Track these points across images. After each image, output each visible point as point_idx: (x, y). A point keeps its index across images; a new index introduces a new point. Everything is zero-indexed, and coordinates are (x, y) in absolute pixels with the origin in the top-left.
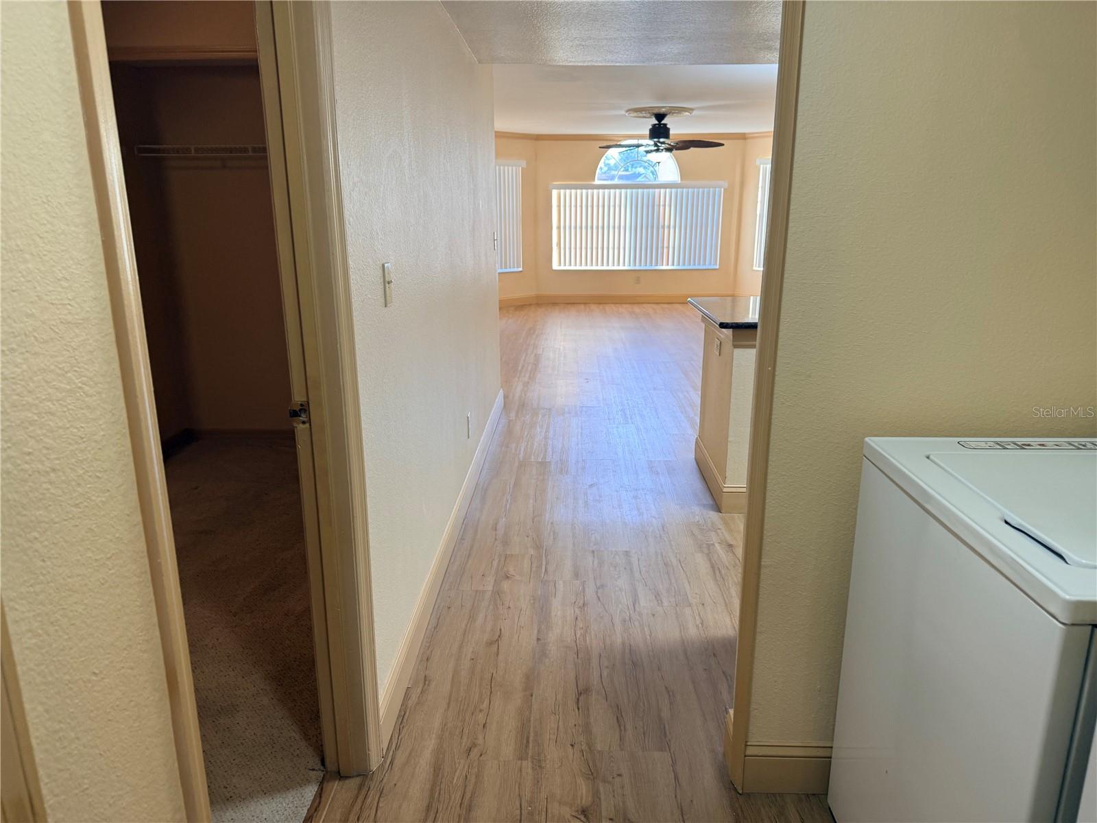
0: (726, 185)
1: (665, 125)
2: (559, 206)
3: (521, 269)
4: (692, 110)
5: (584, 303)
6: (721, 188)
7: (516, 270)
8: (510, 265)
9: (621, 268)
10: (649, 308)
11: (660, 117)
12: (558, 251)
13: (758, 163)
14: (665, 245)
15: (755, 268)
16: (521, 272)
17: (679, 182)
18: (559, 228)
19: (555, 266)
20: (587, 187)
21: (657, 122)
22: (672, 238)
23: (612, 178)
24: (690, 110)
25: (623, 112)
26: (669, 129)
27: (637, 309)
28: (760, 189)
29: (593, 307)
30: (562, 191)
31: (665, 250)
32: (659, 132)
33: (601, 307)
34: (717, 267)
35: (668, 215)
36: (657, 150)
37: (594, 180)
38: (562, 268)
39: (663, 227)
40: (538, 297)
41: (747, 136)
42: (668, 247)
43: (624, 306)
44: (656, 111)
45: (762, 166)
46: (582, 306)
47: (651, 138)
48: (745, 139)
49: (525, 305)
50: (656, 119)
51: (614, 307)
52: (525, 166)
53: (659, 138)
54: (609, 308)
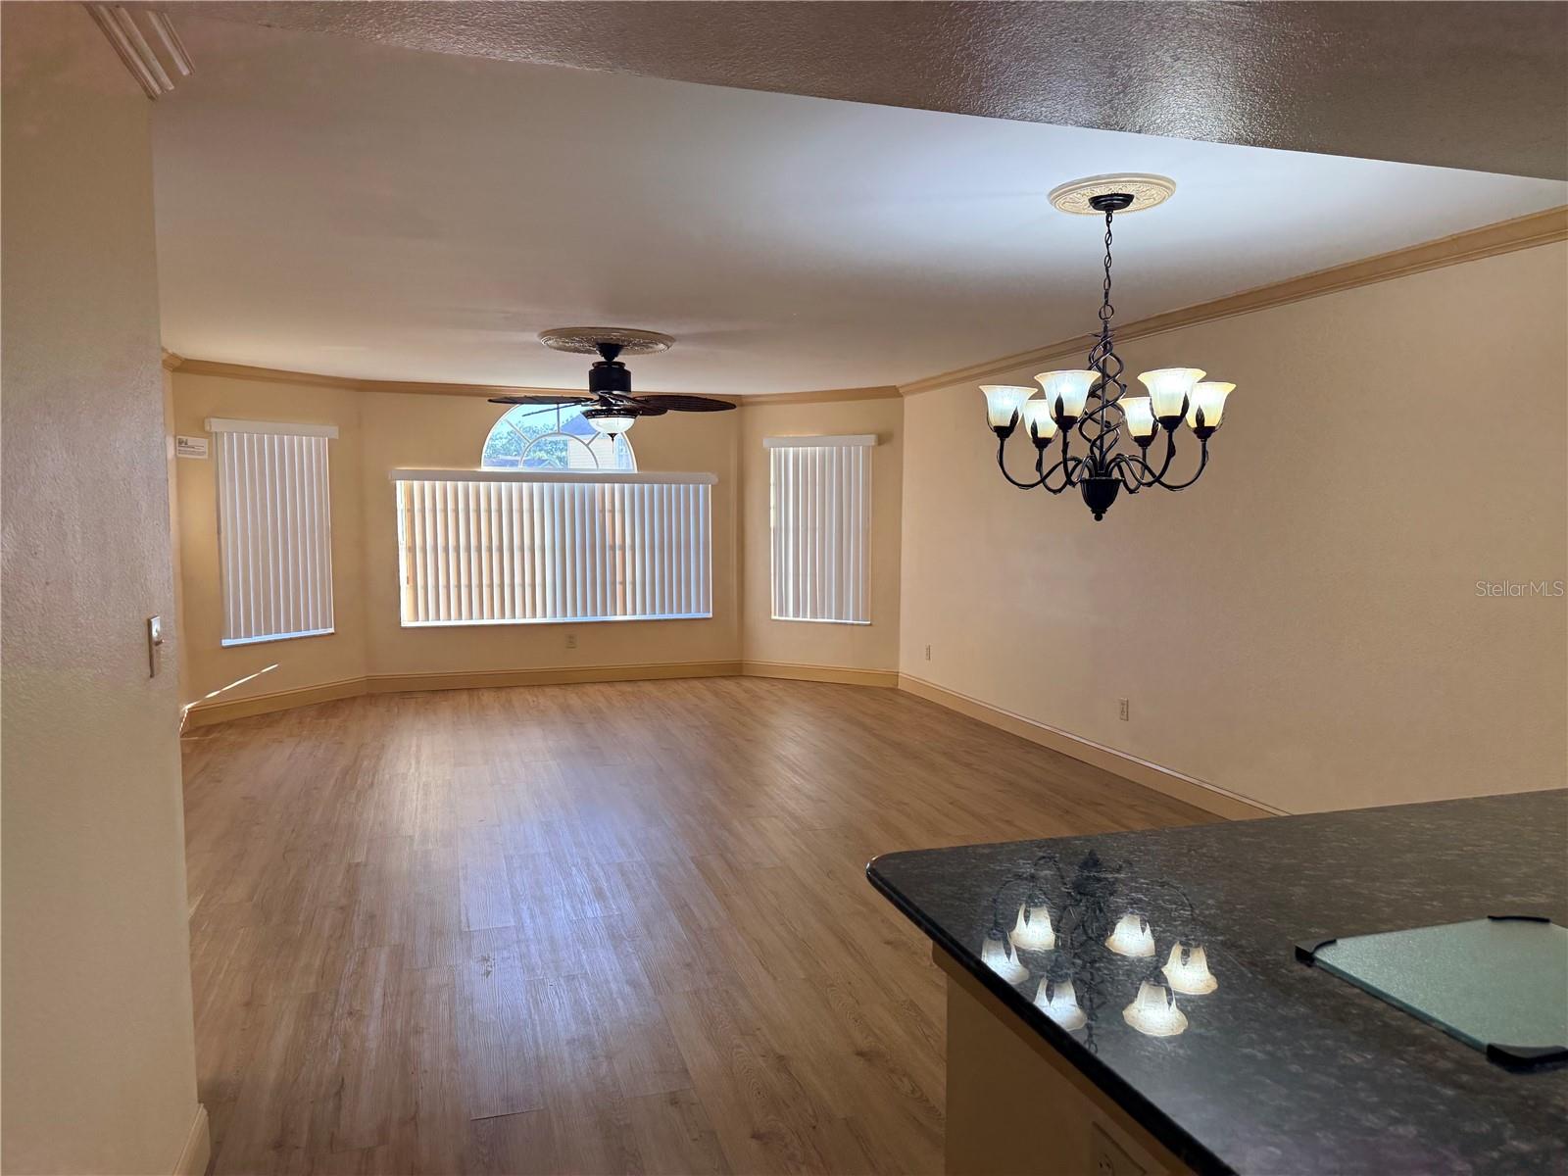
0: (715, 479)
1: (621, 365)
2: (411, 510)
3: (332, 630)
4: (672, 339)
6: (706, 483)
7: (321, 631)
8: (307, 623)
9: (539, 620)
10: (596, 695)
11: (610, 349)
12: (411, 592)
13: (766, 443)
14: (619, 578)
15: (773, 617)
16: (332, 634)
17: (636, 472)
18: (412, 549)
19: (407, 621)
20: (465, 477)
21: (603, 359)
22: (632, 568)
23: (513, 463)
24: (667, 340)
25: (534, 336)
26: (628, 374)
27: (573, 698)
28: (772, 487)
29: (487, 697)
30: (416, 484)
31: (619, 588)
32: (609, 377)
34: (710, 615)
35: (622, 529)
36: (609, 412)
37: (479, 465)
38: (421, 623)
39: (613, 548)
40: (370, 681)
41: (744, 400)
42: (624, 583)
43: (547, 690)
44: (601, 338)
45: (772, 449)
46: (464, 697)
47: (593, 389)
48: (742, 405)
49: (342, 700)
50: (603, 353)
51: (528, 696)
52: (336, 436)
53: (610, 388)
54: (522, 698)
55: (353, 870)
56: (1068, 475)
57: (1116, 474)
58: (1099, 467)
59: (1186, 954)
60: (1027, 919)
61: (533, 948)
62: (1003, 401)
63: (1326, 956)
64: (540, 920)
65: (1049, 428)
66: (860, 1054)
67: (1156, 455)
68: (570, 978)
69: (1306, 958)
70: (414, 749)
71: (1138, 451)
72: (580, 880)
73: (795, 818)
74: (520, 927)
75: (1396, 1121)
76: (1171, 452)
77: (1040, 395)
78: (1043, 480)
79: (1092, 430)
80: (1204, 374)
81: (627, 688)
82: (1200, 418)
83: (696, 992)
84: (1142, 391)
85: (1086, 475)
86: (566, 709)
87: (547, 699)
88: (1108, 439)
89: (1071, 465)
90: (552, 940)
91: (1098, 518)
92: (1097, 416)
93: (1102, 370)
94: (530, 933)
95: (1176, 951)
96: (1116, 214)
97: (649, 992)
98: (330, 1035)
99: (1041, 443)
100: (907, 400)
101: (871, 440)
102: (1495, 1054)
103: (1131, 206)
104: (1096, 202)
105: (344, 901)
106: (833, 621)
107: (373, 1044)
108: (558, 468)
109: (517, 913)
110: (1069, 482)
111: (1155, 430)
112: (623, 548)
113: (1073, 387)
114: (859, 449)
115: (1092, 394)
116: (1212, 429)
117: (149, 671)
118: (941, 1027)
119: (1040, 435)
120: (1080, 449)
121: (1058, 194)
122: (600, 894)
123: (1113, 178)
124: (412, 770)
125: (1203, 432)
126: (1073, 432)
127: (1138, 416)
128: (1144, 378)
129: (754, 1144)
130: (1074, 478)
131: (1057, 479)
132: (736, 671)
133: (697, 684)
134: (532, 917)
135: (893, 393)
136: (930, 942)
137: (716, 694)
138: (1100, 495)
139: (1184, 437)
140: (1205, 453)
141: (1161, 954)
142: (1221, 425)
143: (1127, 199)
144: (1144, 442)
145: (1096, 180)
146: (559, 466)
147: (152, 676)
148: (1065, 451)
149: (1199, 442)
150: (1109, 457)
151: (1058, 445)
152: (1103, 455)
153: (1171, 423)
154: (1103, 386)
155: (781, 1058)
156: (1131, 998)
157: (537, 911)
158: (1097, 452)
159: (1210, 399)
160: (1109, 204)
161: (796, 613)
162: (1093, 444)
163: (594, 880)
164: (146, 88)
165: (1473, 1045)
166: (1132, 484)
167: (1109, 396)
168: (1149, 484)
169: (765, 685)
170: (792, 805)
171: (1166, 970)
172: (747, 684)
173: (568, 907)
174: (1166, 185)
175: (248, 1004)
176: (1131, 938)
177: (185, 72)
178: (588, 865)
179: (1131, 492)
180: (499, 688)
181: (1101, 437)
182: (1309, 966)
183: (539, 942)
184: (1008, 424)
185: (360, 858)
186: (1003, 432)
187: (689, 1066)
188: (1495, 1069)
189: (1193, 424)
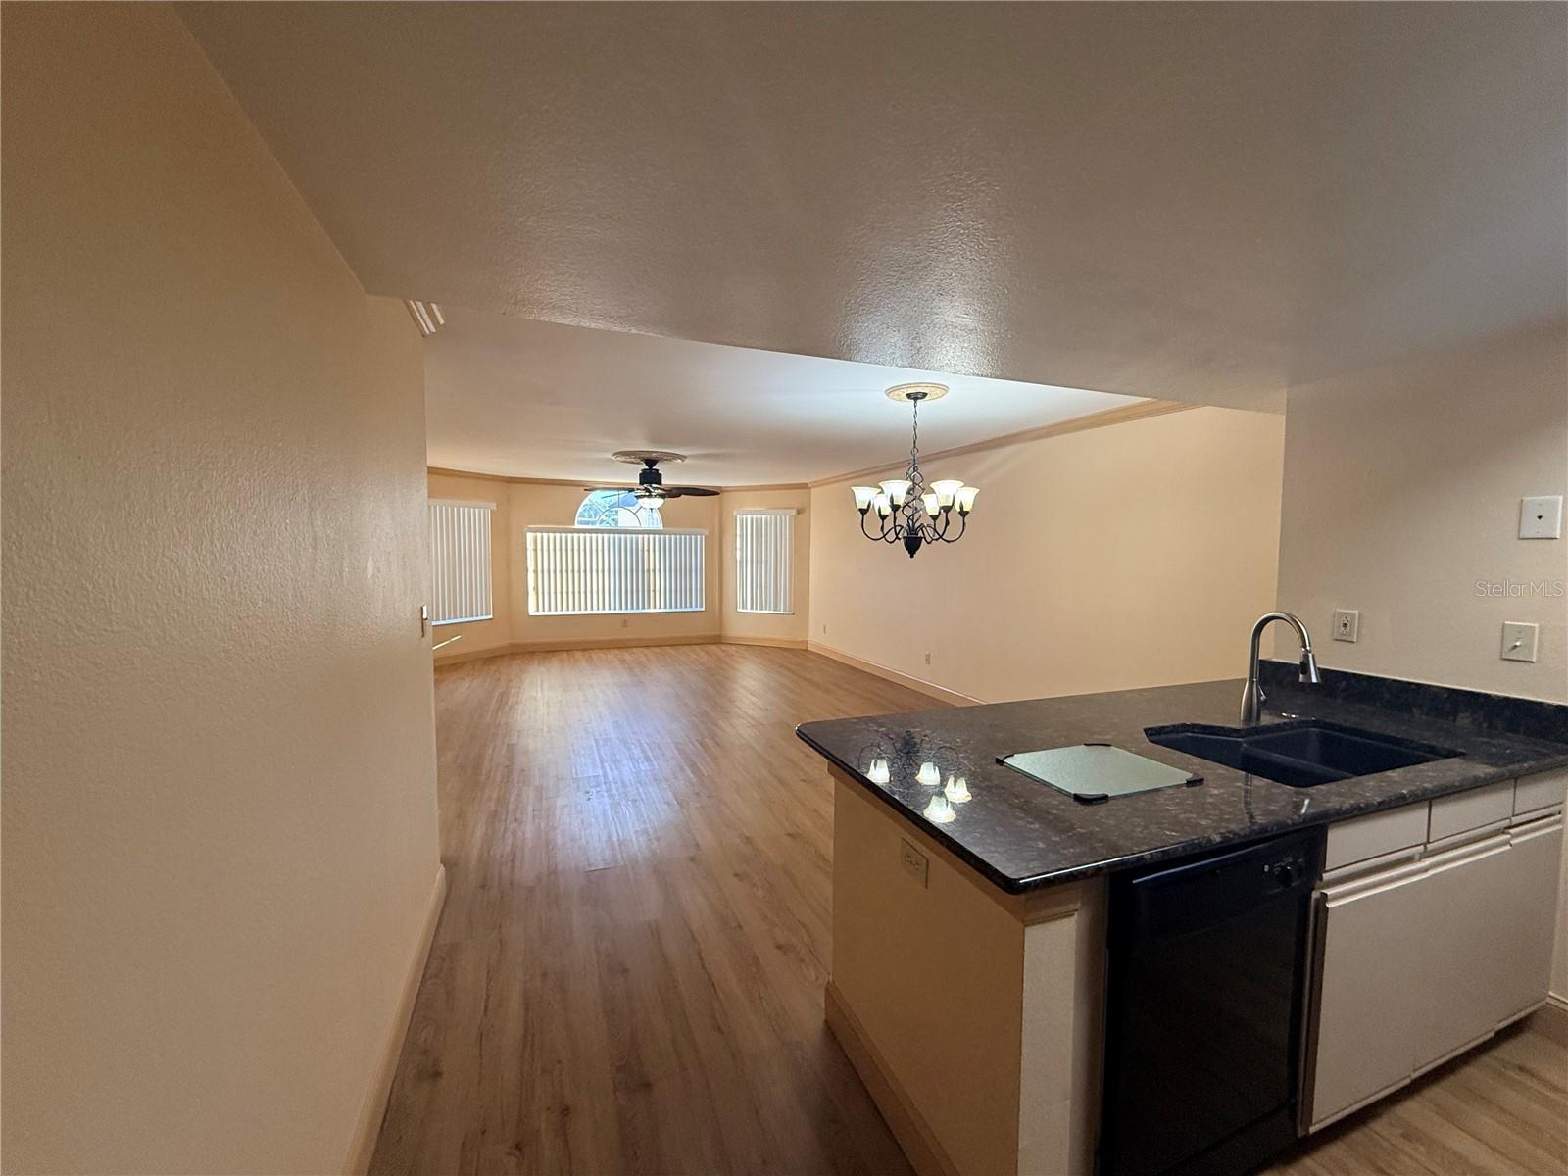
0: (706, 533)
1: (657, 471)
2: (535, 550)
3: (491, 617)
4: (685, 457)
5: (567, 651)
6: (701, 535)
7: (485, 618)
8: (477, 613)
9: (606, 611)
10: (639, 653)
11: (651, 462)
12: (535, 596)
13: (735, 514)
14: (652, 588)
15: (739, 610)
16: (491, 619)
17: (662, 528)
18: (536, 572)
19: (532, 612)
20: (566, 531)
21: (647, 468)
22: (659, 582)
23: (593, 523)
24: (682, 457)
25: (609, 455)
26: (661, 475)
27: (627, 655)
28: (738, 538)
29: (578, 654)
30: (539, 535)
31: (652, 594)
32: (650, 477)
33: (587, 653)
34: (703, 609)
35: (653, 560)
36: (650, 496)
37: (574, 524)
38: (540, 613)
39: (648, 571)
40: (512, 647)
41: (723, 489)
42: (654, 591)
43: (612, 651)
44: (646, 456)
45: (738, 516)
46: (565, 654)
47: (641, 483)
48: (722, 491)
49: (496, 656)
50: (647, 464)
51: (601, 654)
52: (494, 508)
53: (650, 483)
54: (596, 655)
55: (511, 748)
56: (897, 535)
57: (920, 534)
58: (912, 530)
59: (956, 781)
60: (875, 766)
61: (613, 785)
62: (864, 495)
63: (1009, 761)
64: (616, 772)
65: (887, 510)
66: (789, 835)
67: (940, 524)
68: (634, 801)
69: (1000, 762)
70: (539, 683)
71: (932, 522)
72: (636, 751)
73: (753, 719)
74: (605, 776)
75: (1032, 823)
76: (947, 524)
77: (882, 492)
78: (884, 536)
79: (909, 512)
80: (962, 484)
81: (657, 650)
82: (962, 507)
83: (702, 807)
84: (933, 491)
85: (906, 534)
86: (623, 661)
87: (612, 655)
88: (916, 516)
89: (898, 529)
90: (623, 783)
91: (912, 556)
92: (911, 504)
93: (913, 481)
94: (611, 778)
95: (951, 780)
96: (919, 401)
97: (678, 807)
98: (505, 832)
99: (883, 517)
100: (813, 490)
101: (793, 512)
102: (1077, 797)
103: (927, 398)
104: (909, 396)
105: (507, 763)
106: (772, 612)
107: (529, 835)
108: (613, 526)
109: (603, 768)
110: (897, 538)
111: (940, 512)
112: (654, 571)
113: (898, 489)
114: (786, 518)
115: (909, 493)
116: (968, 512)
117: (421, 634)
118: (832, 820)
119: (882, 513)
120: (902, 521)
121: (889, 392)
122: (647, 759)
123: (917, 385)
124: (539, 694)
125: (963, 513)
126: (899, 512)
127: (931, 504)
128: (933, 485)
129: (735, 880)
130: (900, 536)
131: (891, 536)
132: (718, 640)
133: (697, 647)
134: (612, 770)
135: (804, 486)
136: (827, 760)
137: (707, 653)
138: (913, 545)
139: (953, 515)
140: (964, 524)
141: (943, 782)
142: (973, 509)
143: (925, 395)
144: (935, 518)
145: (909, 386)
146: (613, 524)
147: (423, 636)
148: (895, 522)
149: (962, 518)
150: (917, 525)
151: (891, 518)
152: (914, 524)
153: (947, 509)
154: (913, 489)
155: (747, 838)
156: (927, 803)
157: (614, 767)
158: (911, 523)
159: (966, 496)
160: (915, 397)
161: (752, 608)
162: (909, 518)
163: (644, 751)
164: (422, 330)
165: (1068, 794)
166: (929, 540)
167: (917, 493)
168: (937, 540)
169: (733, 648)
170: (751, 712)
171: (946, 790)
172: (724, 647)
173: (631, 765)
174: (946, 389)
175: (459, 817)
176: (928, 775)
177: (442, 322)
178: (641, 744)
179: (928, 543)
180: (584, 650)
181: (913, 515)
182: (1001, 766)
183: (616, 783)
184: (866, 507)
185: (515, 741)
186: (864, 511)
187: (700, 841)
188: (1076, 803)
189: (959, 510)
